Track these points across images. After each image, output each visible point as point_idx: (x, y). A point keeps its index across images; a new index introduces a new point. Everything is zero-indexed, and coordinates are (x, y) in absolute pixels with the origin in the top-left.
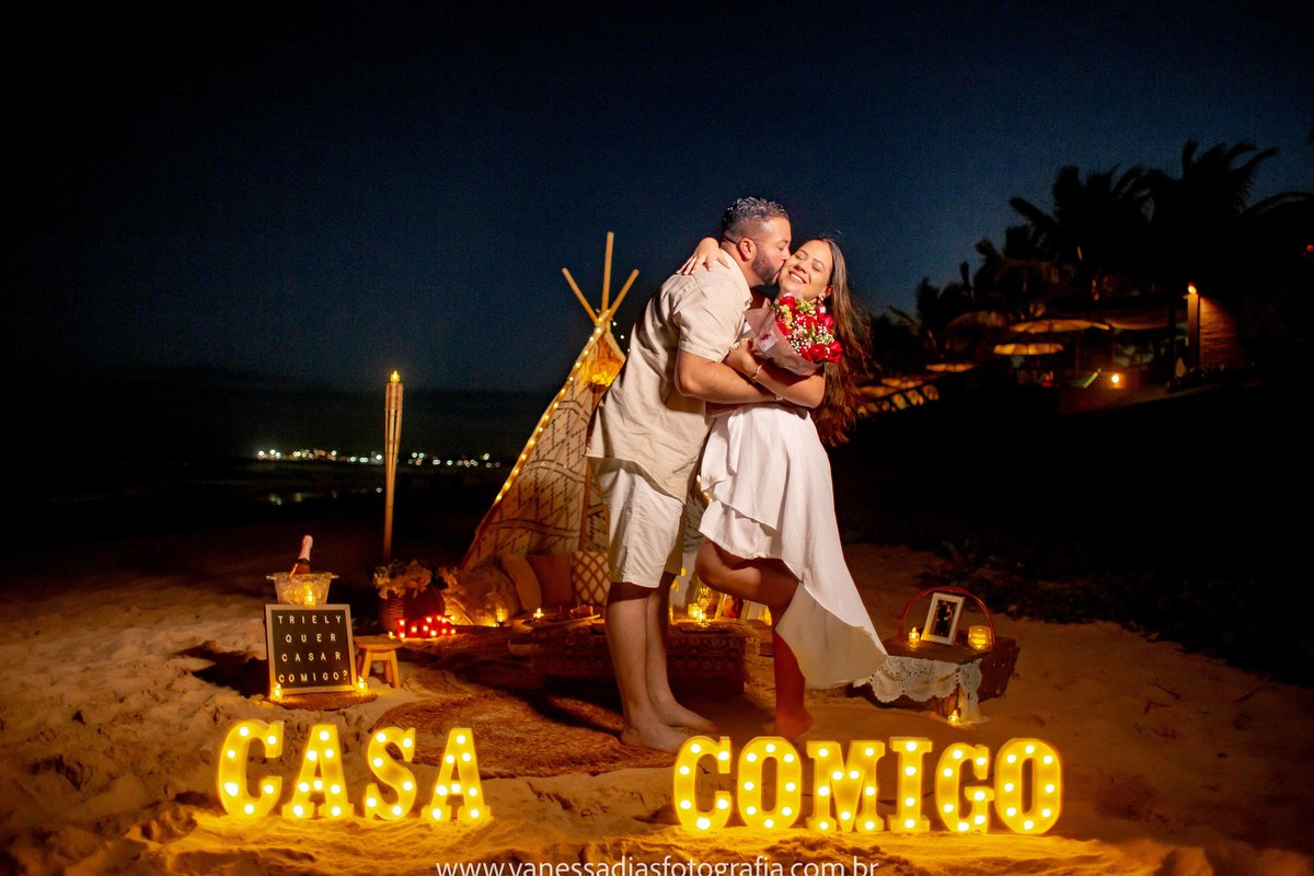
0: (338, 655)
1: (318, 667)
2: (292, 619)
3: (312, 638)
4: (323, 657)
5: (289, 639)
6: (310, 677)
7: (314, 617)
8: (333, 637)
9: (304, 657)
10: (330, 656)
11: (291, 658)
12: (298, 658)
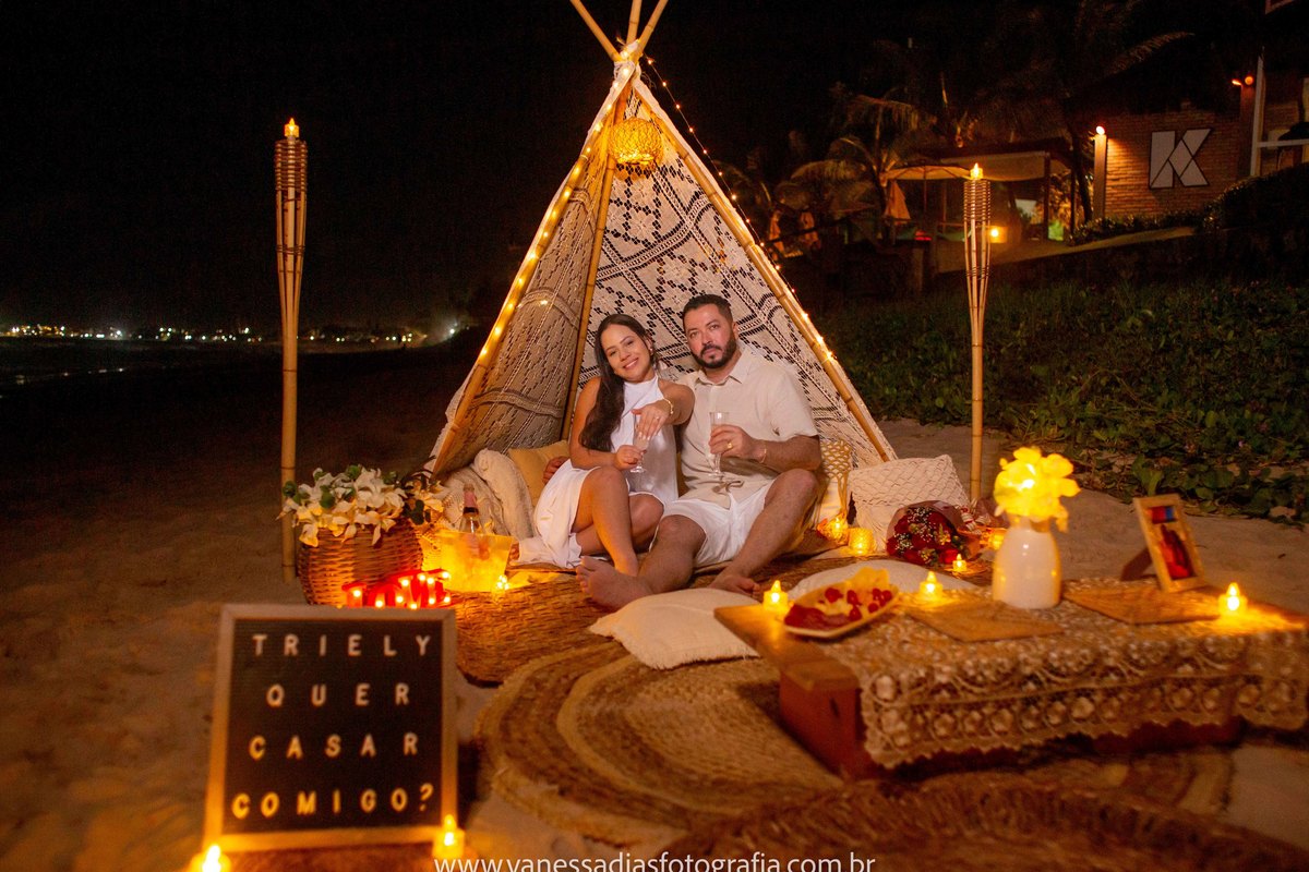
0: (410, 743)
1: (349, 775)
2: (291, 644)
3: (341, 695)
4: (368, 746)
5: (275, 696)
6: (324, 803)
7: (353, 640)
8: (402, 693)
9: (314, 745)
10: (389, 744)
11: (276, 746)
12: (295, 748)
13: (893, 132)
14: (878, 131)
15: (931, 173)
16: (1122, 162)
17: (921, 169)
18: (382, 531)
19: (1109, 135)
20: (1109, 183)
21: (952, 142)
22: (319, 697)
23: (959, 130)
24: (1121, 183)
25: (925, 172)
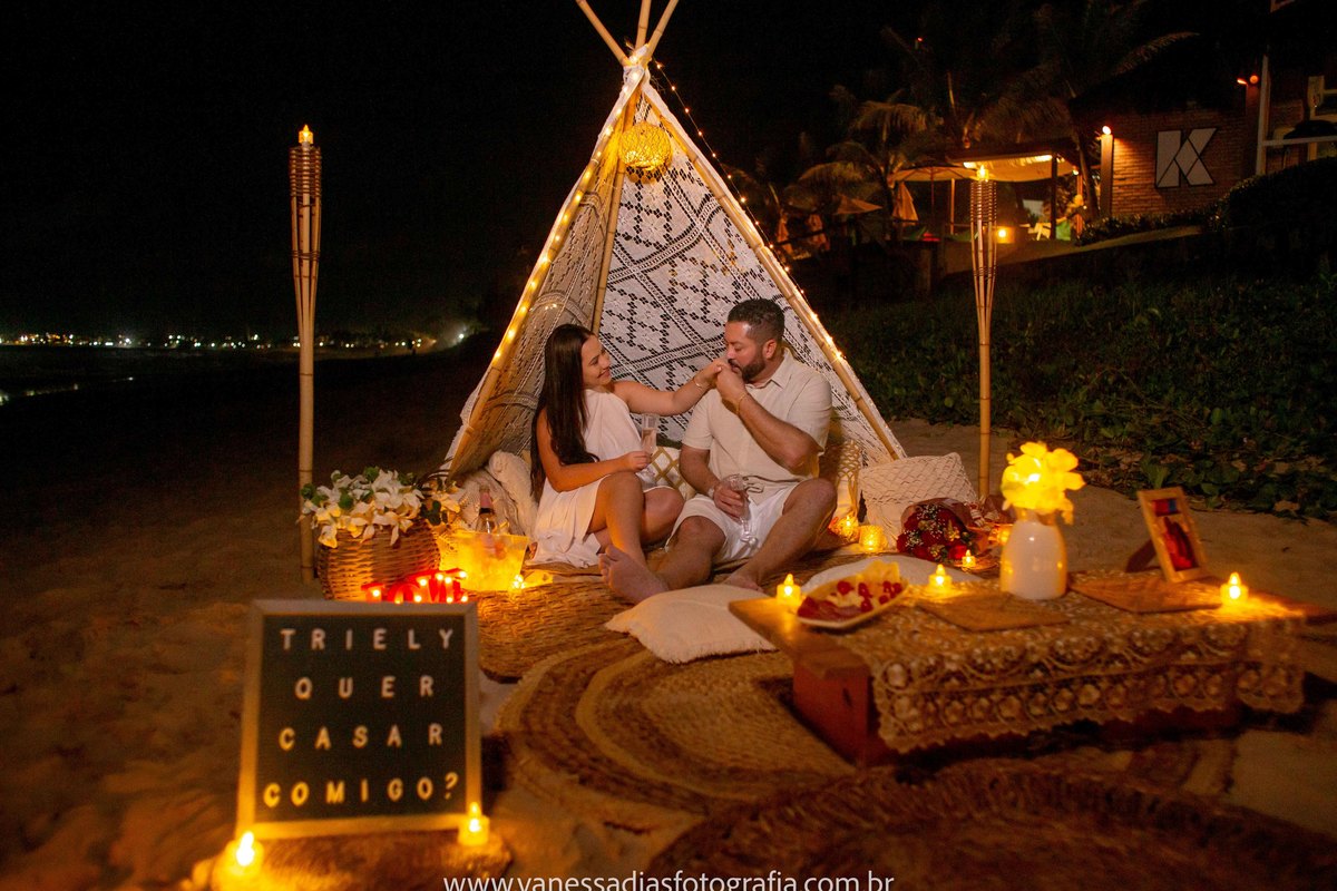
0: (435, 733)
1: (378, 764)
2: (318, 638)
3: (366, 687)
4: (395, 737)
5: (304, 689)
6: (352, 792)
7: (379, 634)
8: (426, 685)
9: (342, 735)
10: (415, 735)
11: (305, 739)
12: (323, 739)
13: (899, 135)
14: (885, 134)
15: (937, 175)
16: (1129, 162)
17: (929, 170)
18: (400, 531)
19: (1115, 135)
20: (1116, 183)
21: (959, 144)
22: (346, 689)
23: (966, 131)
24: (1128, 182)
25: (932, 174)
